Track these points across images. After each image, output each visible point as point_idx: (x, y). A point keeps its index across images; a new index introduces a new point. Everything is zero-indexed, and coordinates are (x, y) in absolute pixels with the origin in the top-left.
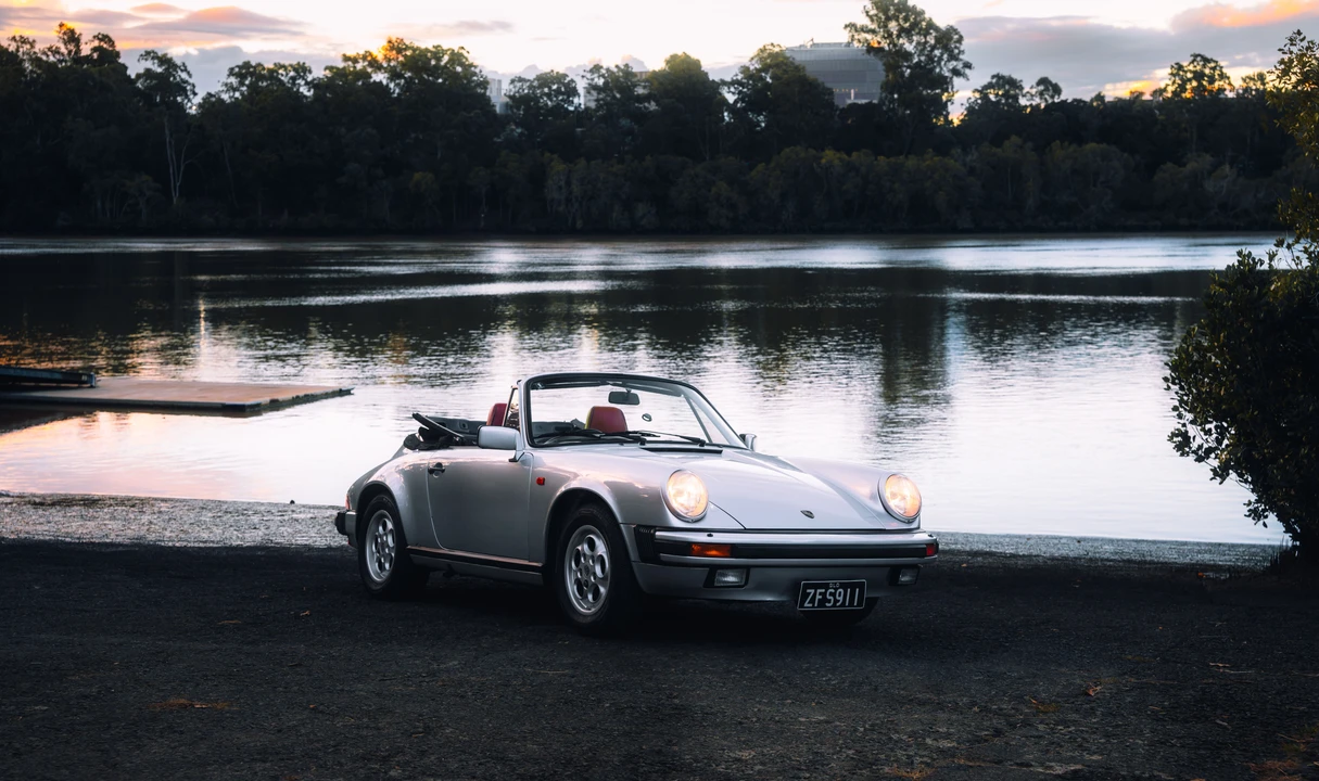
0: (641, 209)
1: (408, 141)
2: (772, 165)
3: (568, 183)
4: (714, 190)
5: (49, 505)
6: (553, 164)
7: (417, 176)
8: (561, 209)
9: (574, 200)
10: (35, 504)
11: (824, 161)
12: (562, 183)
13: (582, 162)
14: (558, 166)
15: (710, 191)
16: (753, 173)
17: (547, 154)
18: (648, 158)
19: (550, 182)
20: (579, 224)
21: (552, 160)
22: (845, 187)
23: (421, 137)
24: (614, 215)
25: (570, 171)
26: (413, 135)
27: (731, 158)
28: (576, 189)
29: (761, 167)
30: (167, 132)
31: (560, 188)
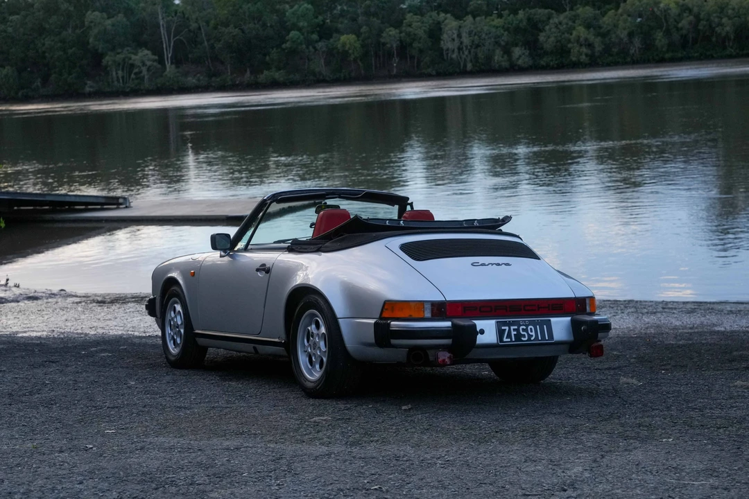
0: (517, 52)
1: (335, 12)
2: (620, 11)
3: (459, 36)
4: (575, 33)
5: (109, 303)
6: (447, 21)
7: (344, 38)
8: (454, 56)
9: (464, 48)
10: (98, 302)
11: (662, 5)
12: (455, 36)
13: (469, 18)
14: (450, 23)
15: (571, 34)
16: (605, 18)
17: (442, 15)
18: (521, 12)
19: (445, 36)
20: (469, 67)
21: (446, 19)
22: (680, 25)
23: (345, 8)
24: (496, 58)
25: (460, 27)
26: (339, 8)
27: (587, 8)
28: (466, 40)
29: (611, 13)
30: (160, 17)
31: (453, 40)
